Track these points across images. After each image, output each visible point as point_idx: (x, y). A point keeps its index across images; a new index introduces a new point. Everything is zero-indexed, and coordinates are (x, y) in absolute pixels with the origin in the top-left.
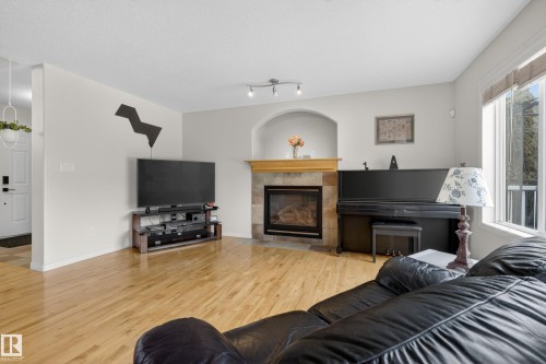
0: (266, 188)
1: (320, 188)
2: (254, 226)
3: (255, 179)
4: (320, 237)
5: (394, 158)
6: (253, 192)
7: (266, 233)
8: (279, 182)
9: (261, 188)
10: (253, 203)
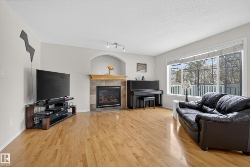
0: (98, 87)
1: (120, 87)
2: (91, 106)
3: (92, 83)
4: (120, 105)
5: (143, 77)
6: (91, 90)
7: (97, 107)
8: (103, 84)
9: (95, 87)
10: (91, 94)
